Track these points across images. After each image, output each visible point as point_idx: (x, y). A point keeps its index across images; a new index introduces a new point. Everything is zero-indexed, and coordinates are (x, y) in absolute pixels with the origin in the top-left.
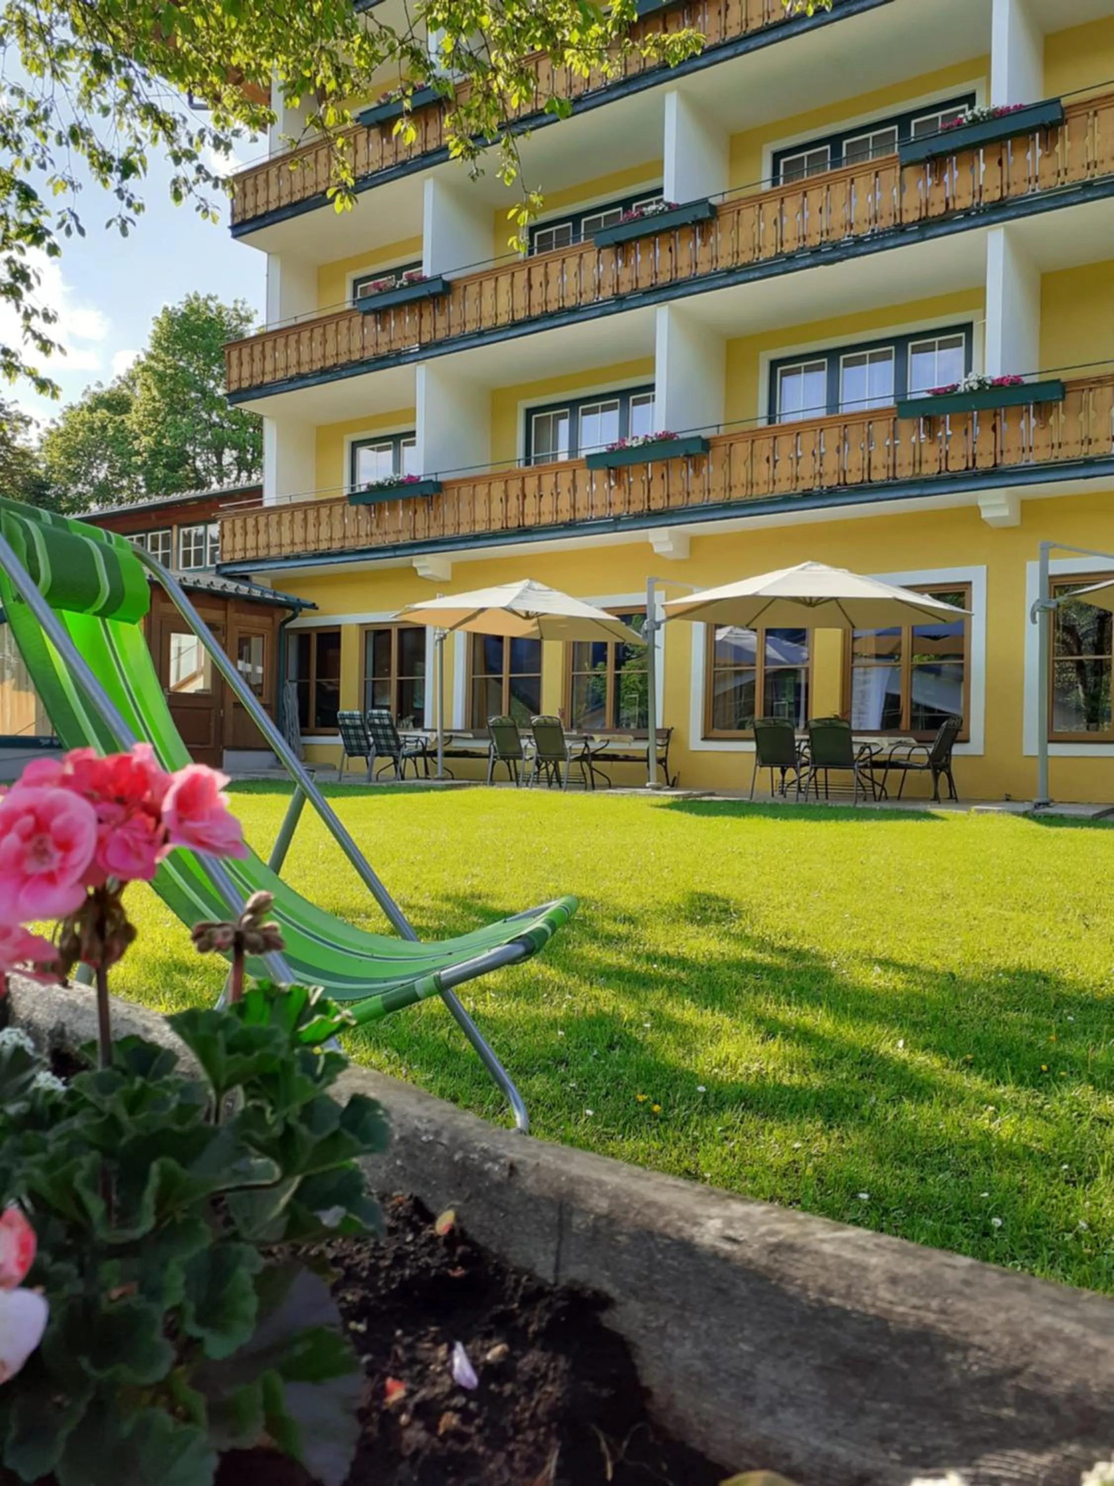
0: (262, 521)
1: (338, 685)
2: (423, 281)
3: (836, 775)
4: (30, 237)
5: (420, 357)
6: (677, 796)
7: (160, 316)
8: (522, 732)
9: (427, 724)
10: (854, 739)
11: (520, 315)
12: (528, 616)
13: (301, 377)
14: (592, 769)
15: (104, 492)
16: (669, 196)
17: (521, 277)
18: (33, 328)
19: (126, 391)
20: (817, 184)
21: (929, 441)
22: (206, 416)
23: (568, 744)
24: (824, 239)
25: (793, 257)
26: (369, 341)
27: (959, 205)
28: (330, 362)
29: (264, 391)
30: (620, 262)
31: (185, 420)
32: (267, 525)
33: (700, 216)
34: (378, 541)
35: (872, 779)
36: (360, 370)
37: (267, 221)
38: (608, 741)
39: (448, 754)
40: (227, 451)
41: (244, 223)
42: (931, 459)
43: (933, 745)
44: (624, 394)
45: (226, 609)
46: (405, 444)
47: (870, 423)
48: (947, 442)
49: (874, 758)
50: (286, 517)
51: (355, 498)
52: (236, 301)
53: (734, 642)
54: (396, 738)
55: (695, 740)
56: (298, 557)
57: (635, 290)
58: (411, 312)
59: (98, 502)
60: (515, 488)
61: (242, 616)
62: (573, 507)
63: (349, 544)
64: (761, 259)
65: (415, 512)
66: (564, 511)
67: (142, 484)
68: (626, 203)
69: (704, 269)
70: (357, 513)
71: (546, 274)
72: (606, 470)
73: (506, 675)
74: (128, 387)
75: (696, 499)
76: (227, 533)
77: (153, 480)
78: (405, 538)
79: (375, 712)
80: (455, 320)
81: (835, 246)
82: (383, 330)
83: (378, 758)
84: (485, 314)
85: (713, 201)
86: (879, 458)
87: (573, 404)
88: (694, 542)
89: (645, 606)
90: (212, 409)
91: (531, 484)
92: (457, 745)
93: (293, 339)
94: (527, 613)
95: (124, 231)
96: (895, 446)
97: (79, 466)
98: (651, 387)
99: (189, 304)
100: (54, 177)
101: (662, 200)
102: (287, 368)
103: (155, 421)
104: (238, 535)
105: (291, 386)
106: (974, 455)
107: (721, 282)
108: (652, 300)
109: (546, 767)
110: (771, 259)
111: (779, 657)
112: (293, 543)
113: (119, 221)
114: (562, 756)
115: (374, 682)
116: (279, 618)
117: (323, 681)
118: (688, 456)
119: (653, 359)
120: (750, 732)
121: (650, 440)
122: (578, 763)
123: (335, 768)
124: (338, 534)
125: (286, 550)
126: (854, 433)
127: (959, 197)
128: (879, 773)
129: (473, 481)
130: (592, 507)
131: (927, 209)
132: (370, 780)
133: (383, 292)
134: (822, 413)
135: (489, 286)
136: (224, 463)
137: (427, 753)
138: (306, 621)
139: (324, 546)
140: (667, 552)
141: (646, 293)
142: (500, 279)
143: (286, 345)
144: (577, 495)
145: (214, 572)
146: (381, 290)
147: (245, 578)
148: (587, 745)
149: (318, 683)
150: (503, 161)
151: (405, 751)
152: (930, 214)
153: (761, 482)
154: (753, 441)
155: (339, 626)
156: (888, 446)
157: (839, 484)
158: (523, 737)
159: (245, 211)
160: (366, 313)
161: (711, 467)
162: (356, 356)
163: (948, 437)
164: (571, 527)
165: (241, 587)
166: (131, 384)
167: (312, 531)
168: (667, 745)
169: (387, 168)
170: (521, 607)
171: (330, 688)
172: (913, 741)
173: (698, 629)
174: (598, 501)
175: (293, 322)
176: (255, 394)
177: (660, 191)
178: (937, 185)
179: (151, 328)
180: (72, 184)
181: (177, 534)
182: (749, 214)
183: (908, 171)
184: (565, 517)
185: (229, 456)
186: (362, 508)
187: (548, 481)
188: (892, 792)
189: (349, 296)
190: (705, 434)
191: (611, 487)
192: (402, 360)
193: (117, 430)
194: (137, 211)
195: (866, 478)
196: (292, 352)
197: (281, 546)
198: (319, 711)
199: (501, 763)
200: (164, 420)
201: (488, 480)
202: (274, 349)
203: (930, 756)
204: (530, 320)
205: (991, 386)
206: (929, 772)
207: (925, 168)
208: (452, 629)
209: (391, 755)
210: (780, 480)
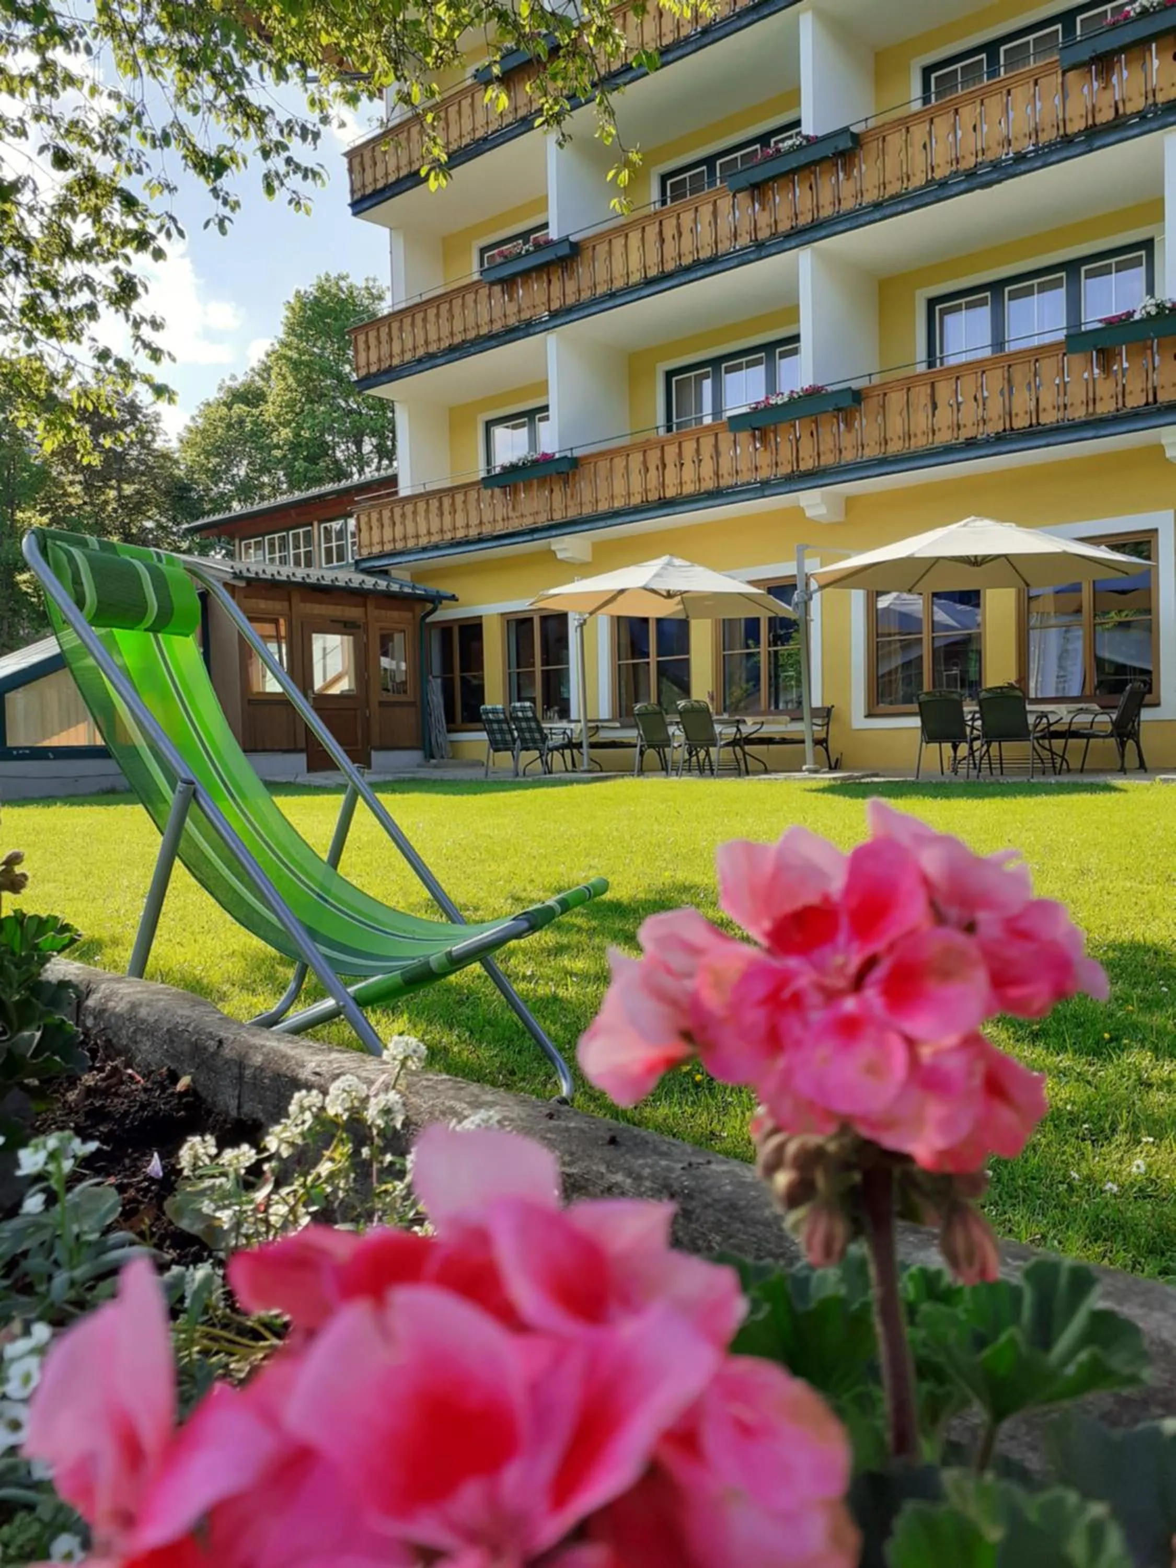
0: (398, 511)
1: (482, 679)
2: (549, 244)
3: (1012, 749)
4: (135, 244)
5: (550, 325)
6: (834, 779)
7: (292, 301)
8: (668, 718)
9: (574, 716)
10: (1029, 707)
11: (653, 272)
12: (669, 595)
13: (431, 356)
14: (745, 753)
15: (246, 490)
16: (808, 129)
17: (652, 231)
18: (143, 337)
19: (260, 383)
20: (970, 99)
21: (1103, 376)
22: (343, 404)
23: (718, 728)
24: (980, 159)
25: (946, 183)
26: (498, 312)
27: (1131, 108)
28: (458, 339)
29: (394, 375)
30: (757, 206)
31: (322, 408)
32: (403, 515)
33: (841, 148)
34: (515, 525)
35: (1050, 750)
36: (487, 345)
37: (388, 194)
38: (763, 723)
39: (593, 746)
40: (366, 438)
41: (364, 198)
42: (1106, 397)
43: (1116, 711)
44: (769, 348)
45: (365, 606)
46: (541, 420)
47: (1037, 360)
48: (1123, 376)
49: (1052, 728)
50: (421, 506)
51: (490, 481)
52: (367, 279)
53: (898, 608)
54: (540, 730)
55: (858, 719)
56: (436, 547)
57: (773, 235)
58: (539, 278)
59: (240, 501)
60: (654, 457)
61: (383, 612)
62: (717, 474)
63: (487, 530)
64: (910, 189)
65: (552, 491)
66: (707, 478)
67: (283, 479)
68: (764, 139)
69: (848, 205)
70: (492, 497)
71: (678, 226)
72: (749, 433)
73: (653, 659)
74: (263, 379)
75: (849, 456)
76: (364, 527)
77: (293, 474)
78: (542, 520)
79: (518, 704)
80: (586, 283)
81: (996, 165)
82: (511, 300)
83: (524, 752)
84: (616, 274)
85: (854, 129)
86: (1048, 398)
87: (715, 362)
88: (850, 502)
89: (794, 576)
90: (348, 396)
91: (671, 452)
92: (605, 736)
93: (419, 317)
94: (668, 592)
95: (223, 230)
96: (1065, 384)
97: (219, 465)
98: (796, 338)
99: (321, 288)
100: (150, 181)
101: (799, 133)
102: (415, 348)
103: (292, 411)
104: (374, 528)
105: (419, 368)
106: (1155, 389)
107: (867, 218)
108: (793, 244)
109: (697, 755)
110: (922, 188)
111: (952, 622)
112: (429, 533)
113: (217, 220)
114: (711, 741)
115: (518, 673)
116: (419, 610)
117: (465, 674)
118: (839, 410)
119: (797, 308)
120: (915, 707)
121: (796, 396)
122: (731, 748)
123: (483, 765)
124: (474, 521)
125: (423, 541)
126: (1020, 374)
127: (1130, 100)
128: (1058, 744)
129: (610, 454)
130: (737, 472)
131: (1094, 117)
132: (517, 775)
133: (509, 259)
134: (987, 353)
135: (618, 243)
136: (364, 452)
137: (572, 745)
138: (446, 613)
139: (460, 534)
140: (820, 516)
141: (788, 236)
142: (630, 235)
143: (413, 324)
144: (720, 460)
145: (353, 569)
146: (506, 257)
147: (384, 573)
148: (739, 730)
149: (462, 678)
150: (601, 120)
151: (550, 744)
152: (1098, 121)
153: (919, 433)
154: (909, 389)
155: (481, 617)
156: (1058, 385)
157: (1004, 430)
158: (671, 724)
159: (364, 186)
160: (492, 284)
161: (864, 421)
162: (484, 331)
163: (1124, 371)
164: (717, 495)
165: (379, 582)
166: (265, 375)
167: (447, 519)
168: (828, 724)
169: (507, 126)
170: (662, 586)
171: (475, 682)
172: (1096, 707)
173: (858, 597)
174: (743, 465)
175: (417, 300)
176: (384, 379)
177: (797, 123)
178: (1104, 88)
179: (283, 314)
180: (168, 186)
181: (317, 530)
182: (895, 140)
183: (1071, 75)
184: (708, 485)
185: (368, 445)
186: (497, 491)
187: (689, 448)
188: (1075, 763)
189: (475, 266)
190: (855, 385)
191: (756, 449)
192: (531, 331)
193: (255, 423)
194: (233, 209)
195: (1034, 421)
196: (419, 331)
197: (417, 536)
198: (465, 706)
199: (650, 752)
200: (302, 411)
201: (625, 451)
202: (401, 329)
203: (1115, 724)
204: (664, 277)
205: (1171, 310)
206: (1112, 742)
207: (1090, 71)
208: (591, 614)
209: (537, 749)
210: (940, 429)
